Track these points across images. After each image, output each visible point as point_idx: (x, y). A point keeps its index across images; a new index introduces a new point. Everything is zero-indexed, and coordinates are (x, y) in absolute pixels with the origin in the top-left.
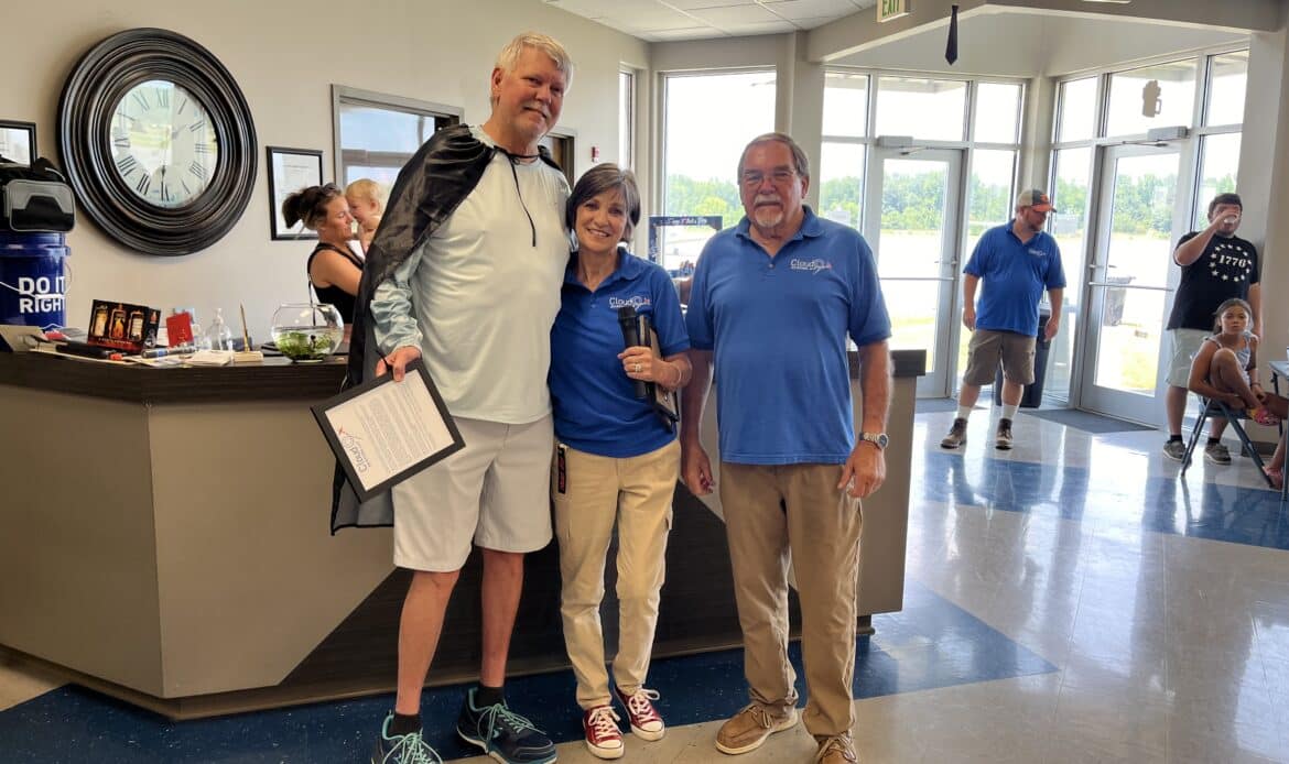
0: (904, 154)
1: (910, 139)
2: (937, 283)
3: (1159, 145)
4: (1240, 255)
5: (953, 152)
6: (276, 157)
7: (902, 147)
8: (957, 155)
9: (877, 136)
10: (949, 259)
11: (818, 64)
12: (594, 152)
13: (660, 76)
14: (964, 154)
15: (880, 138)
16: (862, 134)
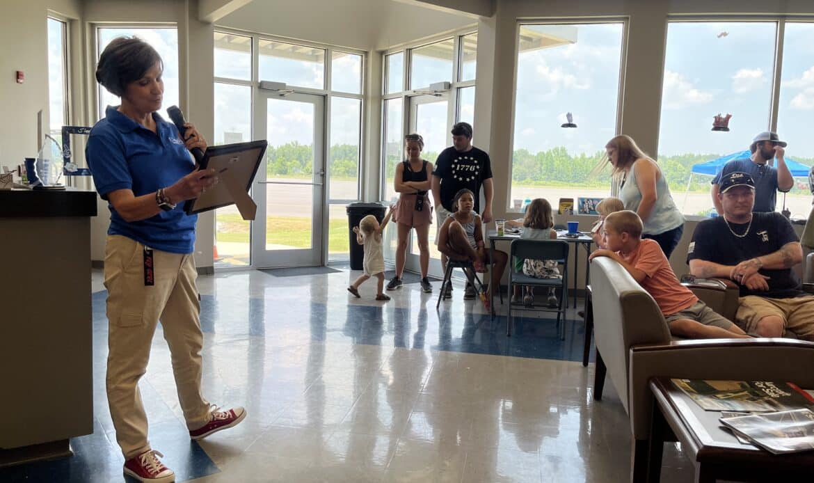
0: (282, 95)
1: (283, 85)
2: (311, 187)
3: (437, 95)
4: (471, 163)
5: (317, 97)
7: (279, 90)
8: (322, 98)
9: (259, 81)
10: (319, 170)
11: (207, 23)
12: (18, 75)
13: (93, 26)
14: (325, 98)
15: (262, 83)
16: (249, 79)
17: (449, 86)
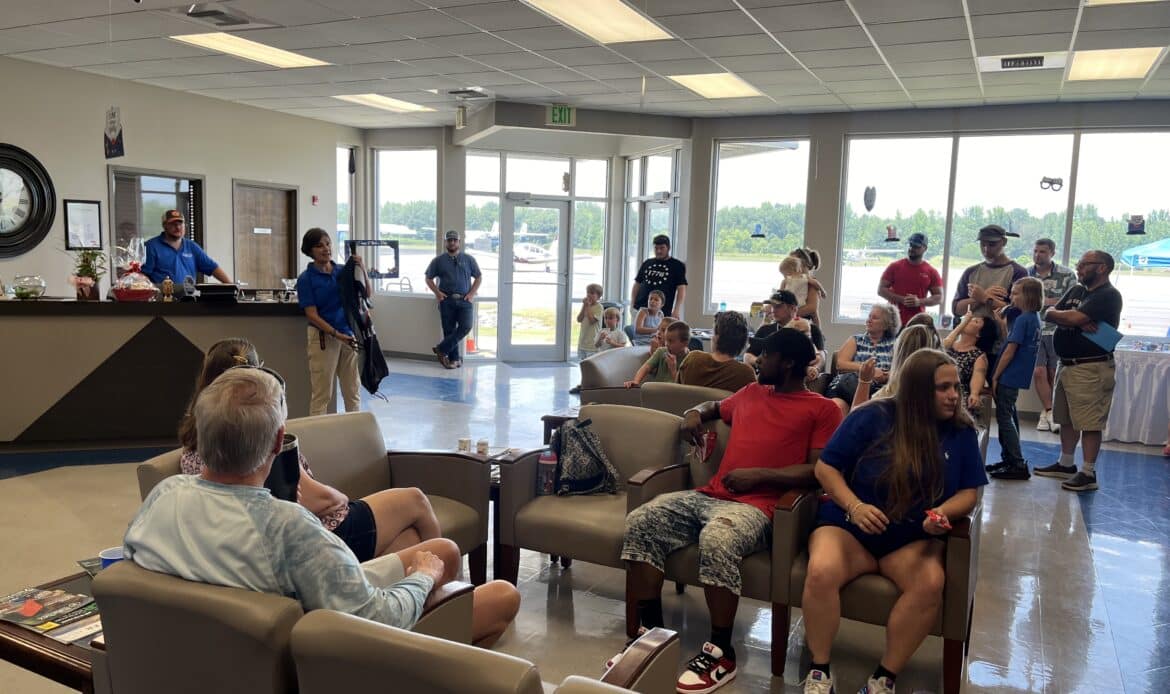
0: (528, 203)
1: (528, 194)
2: (555, 287)
3: (661, 202)
4: (662, 270)
5: (562, 203)
6: (69, 205)
7: (524, 199)
8: (566, 205)
9: (507, 191)
10: (563, 271)
11: (460, 147)
12: (314, 199)
13: (372, 150)
14: (569, 202)
15: (509, 193)
16: (498, 190)
17: (667, 195)
